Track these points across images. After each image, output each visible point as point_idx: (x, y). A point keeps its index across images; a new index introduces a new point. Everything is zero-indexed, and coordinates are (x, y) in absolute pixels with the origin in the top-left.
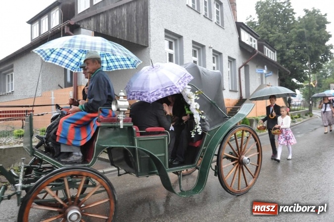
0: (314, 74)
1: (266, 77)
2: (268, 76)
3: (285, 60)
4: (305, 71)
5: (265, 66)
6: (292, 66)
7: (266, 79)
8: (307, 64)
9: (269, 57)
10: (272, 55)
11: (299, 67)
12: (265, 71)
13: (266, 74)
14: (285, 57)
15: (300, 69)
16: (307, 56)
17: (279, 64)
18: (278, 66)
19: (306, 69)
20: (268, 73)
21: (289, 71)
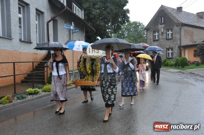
0: (114, 34)
1: (73, 33)
2: (75, 32)
3: (91, 19)
4: (107, 30)
5: (73, 23)
6: (97, 25)
7: (73, 35)
8: (109, 24)
9: (77, 14)
10: (80, 13)
11: (103, 27)
12: (72, 28)
13: (73, 30)
14: (91, 16)
15: (103, 29)
16: (110, 17)
17: (86, 22)
18: (85, 23)
19: (109, 29)
20: (75, 30)
21: (95, 30)
